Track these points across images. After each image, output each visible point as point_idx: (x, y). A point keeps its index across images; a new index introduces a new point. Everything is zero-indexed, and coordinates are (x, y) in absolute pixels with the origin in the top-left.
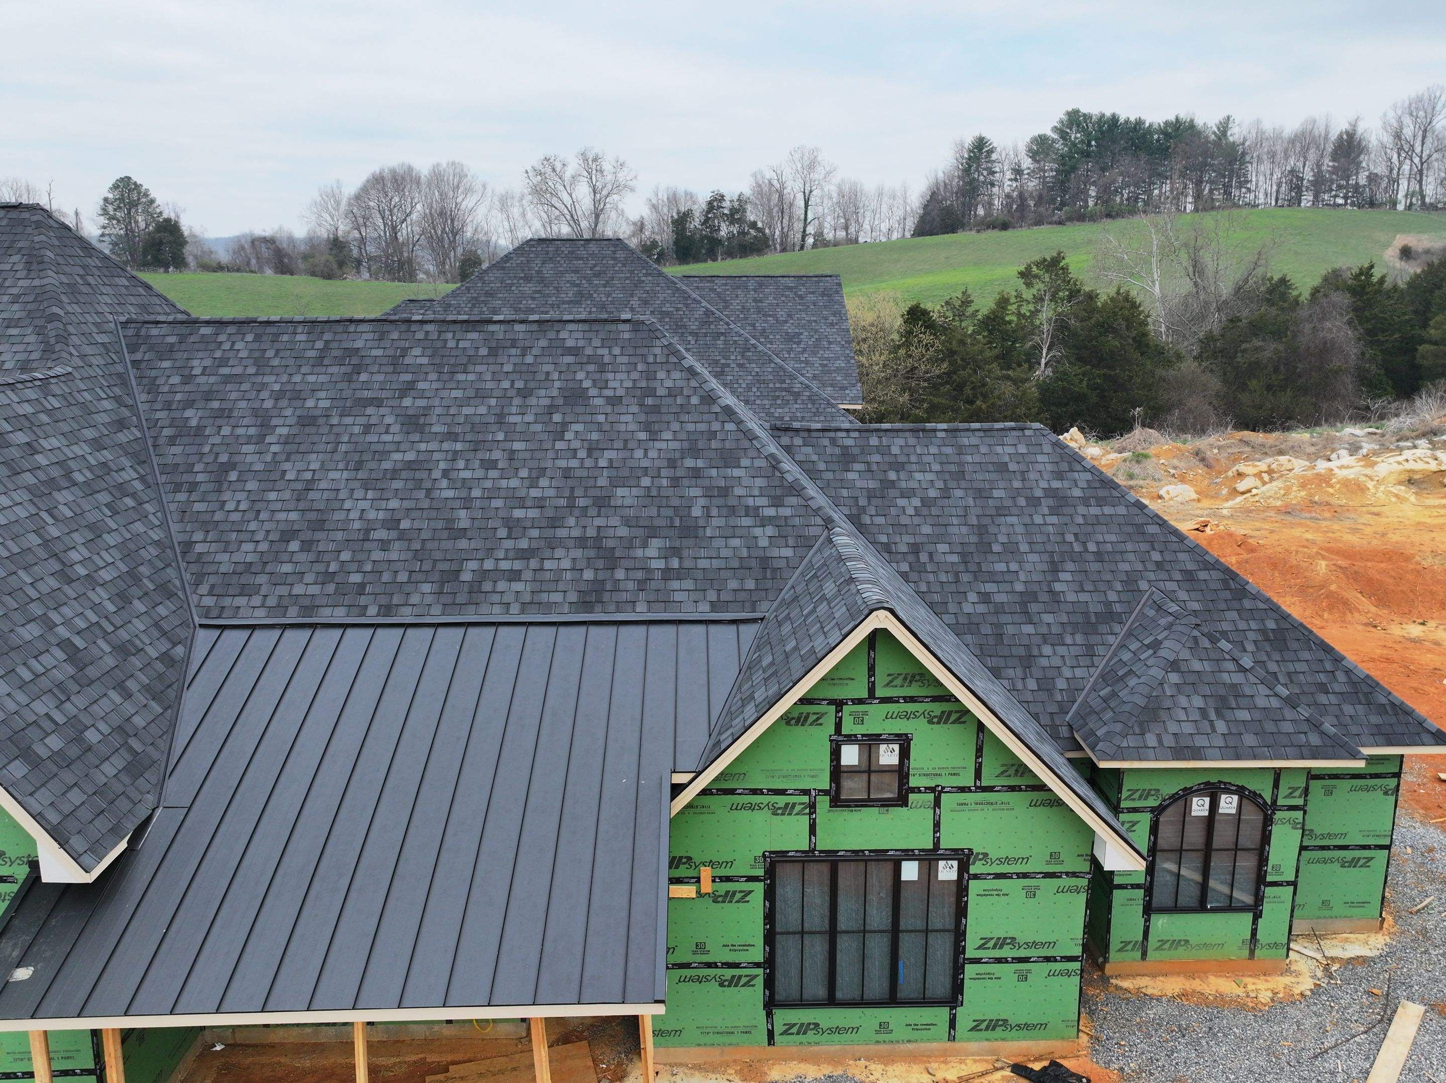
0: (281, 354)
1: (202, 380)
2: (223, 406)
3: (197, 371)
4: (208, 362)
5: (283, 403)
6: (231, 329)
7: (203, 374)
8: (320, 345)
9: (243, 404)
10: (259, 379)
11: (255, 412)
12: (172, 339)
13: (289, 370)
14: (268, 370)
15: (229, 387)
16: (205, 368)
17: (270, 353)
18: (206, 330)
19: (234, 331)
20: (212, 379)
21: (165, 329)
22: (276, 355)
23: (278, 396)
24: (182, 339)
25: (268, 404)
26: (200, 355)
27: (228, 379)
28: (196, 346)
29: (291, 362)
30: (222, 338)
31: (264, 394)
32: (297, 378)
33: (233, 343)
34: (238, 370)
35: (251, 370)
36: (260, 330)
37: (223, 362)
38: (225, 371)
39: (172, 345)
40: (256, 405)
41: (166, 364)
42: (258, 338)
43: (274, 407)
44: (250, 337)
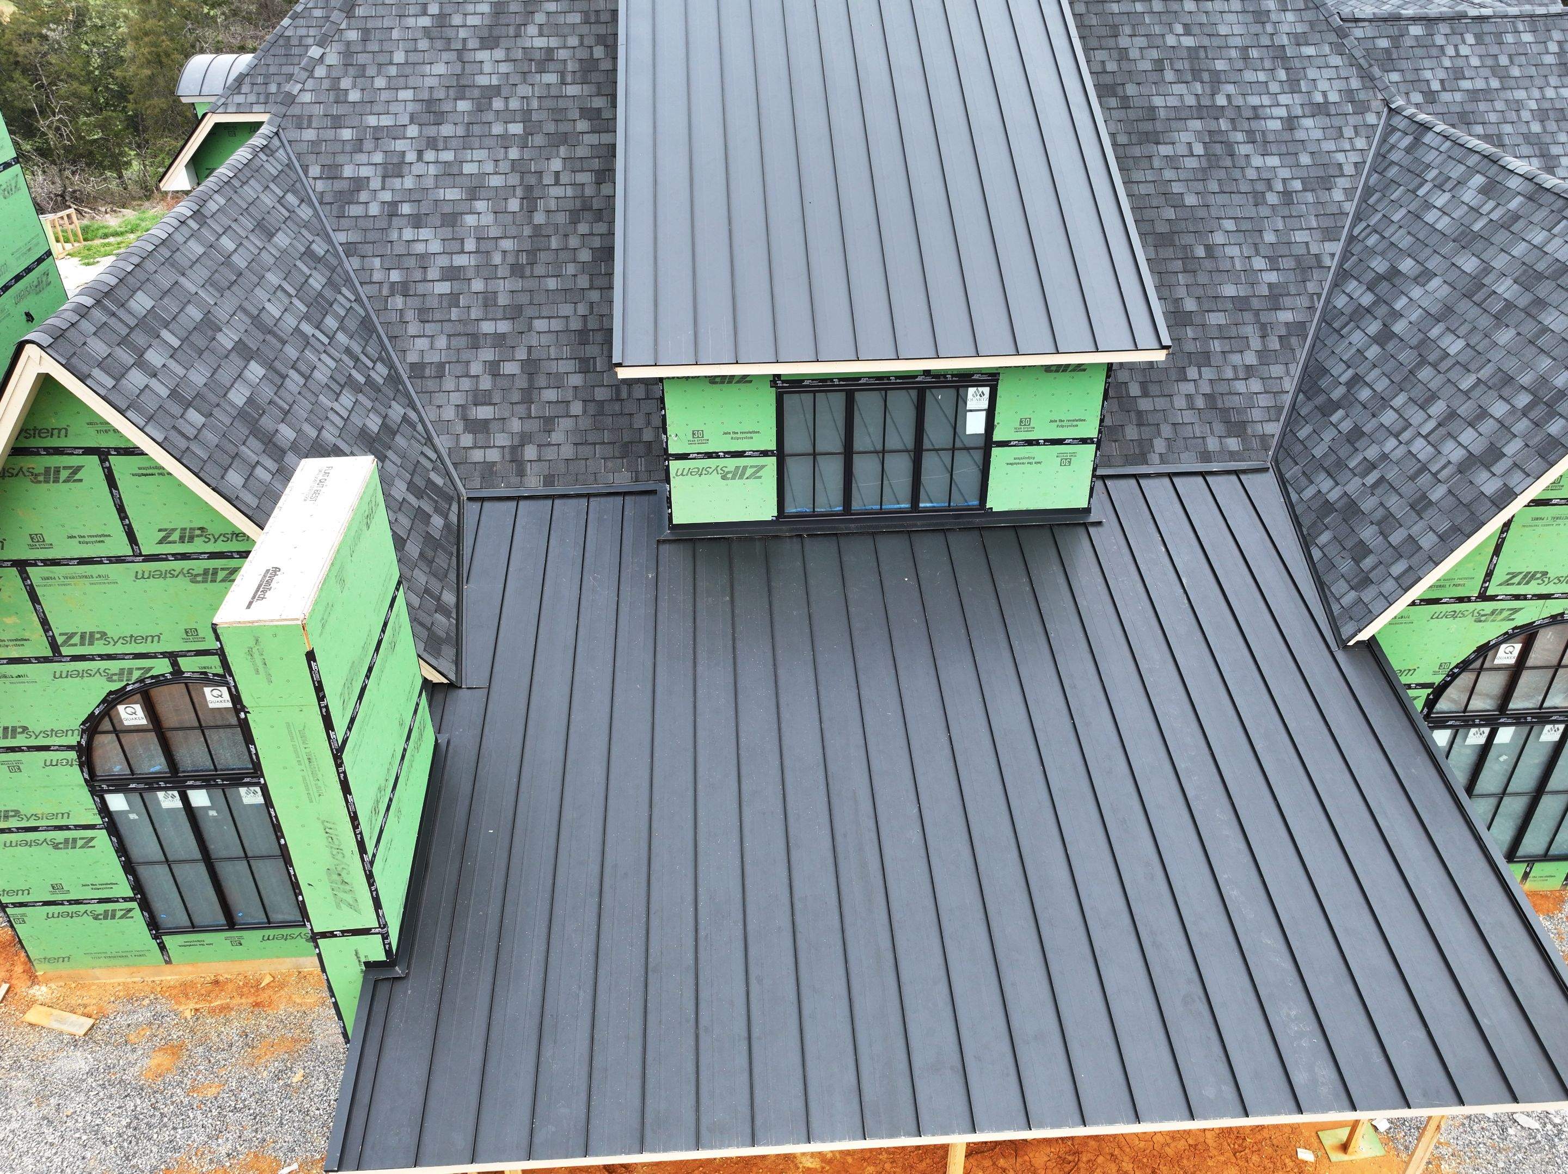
0: (1517, 60)
1: (1446, 97)
2: (1489, 132)
3: (1436, 86)
4: (1442, 74)
5: (1552, 126)
6: (1444, 28)
7: (1444, 89)
8: (1553, 47)
9: (1508, 129)
10: (1508, 95)
11: (1528, 138)
12: (1383, 43)
13: (1539, 82)
14: (1512, 83)
15: (1482, 106)
16: (1442, 81)
17: (1504, 60)
18: (1416, 30)
19: (1448, 31)
20: (1458, 97)
21: (1370, 31)
22: (1512, 62)
23: (1542, 115)
24: (1396, 40)
25: (1536, 128)
26: (1427, 63)
27: (1474, 95)
28: (1419, 52)
29: (1532, 71)
30: (1440, 40)
31: (1526, 115)
32: (1550, 93)
33: (1456, 46)
34: (1480, 84)
35: (1495, 83)
36: (1476, 28)
37: (1458, 74)
38: (1466, 84)
39: (1387, 50)
40: (1524, 129)
41: (1395, 77)
42: (1479, 37)
43: (1545, 131)
44: (1470, 39)
